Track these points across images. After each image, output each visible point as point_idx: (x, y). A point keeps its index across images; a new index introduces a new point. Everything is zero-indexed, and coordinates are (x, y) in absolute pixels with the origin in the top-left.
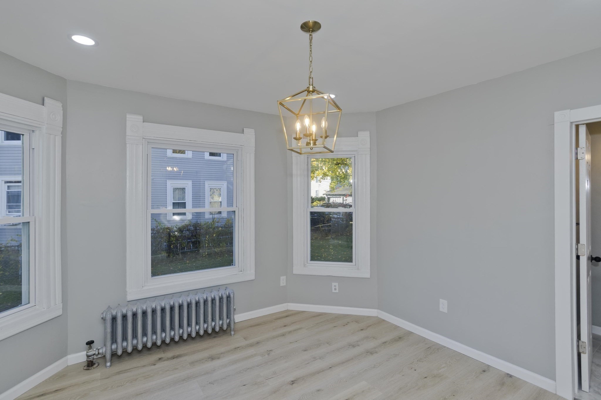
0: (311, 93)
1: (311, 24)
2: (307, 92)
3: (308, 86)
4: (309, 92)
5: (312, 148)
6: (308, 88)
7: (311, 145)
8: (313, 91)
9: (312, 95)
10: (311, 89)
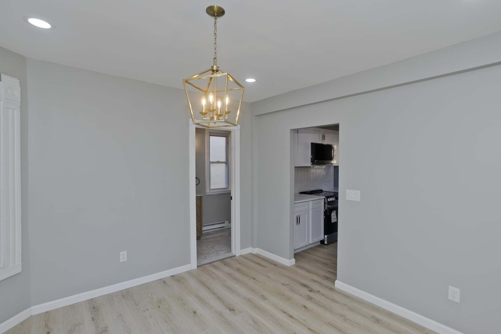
0: (215, 72)
1: (216, 9)
2: (212, 71)
3: (212, 66)
4: (213, 71)
5: (216, 122)
6: (212, 67)
7: (215, 120)
8: (217, 71)
9: (216, 74)
10: (215, 69)
